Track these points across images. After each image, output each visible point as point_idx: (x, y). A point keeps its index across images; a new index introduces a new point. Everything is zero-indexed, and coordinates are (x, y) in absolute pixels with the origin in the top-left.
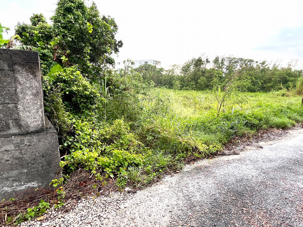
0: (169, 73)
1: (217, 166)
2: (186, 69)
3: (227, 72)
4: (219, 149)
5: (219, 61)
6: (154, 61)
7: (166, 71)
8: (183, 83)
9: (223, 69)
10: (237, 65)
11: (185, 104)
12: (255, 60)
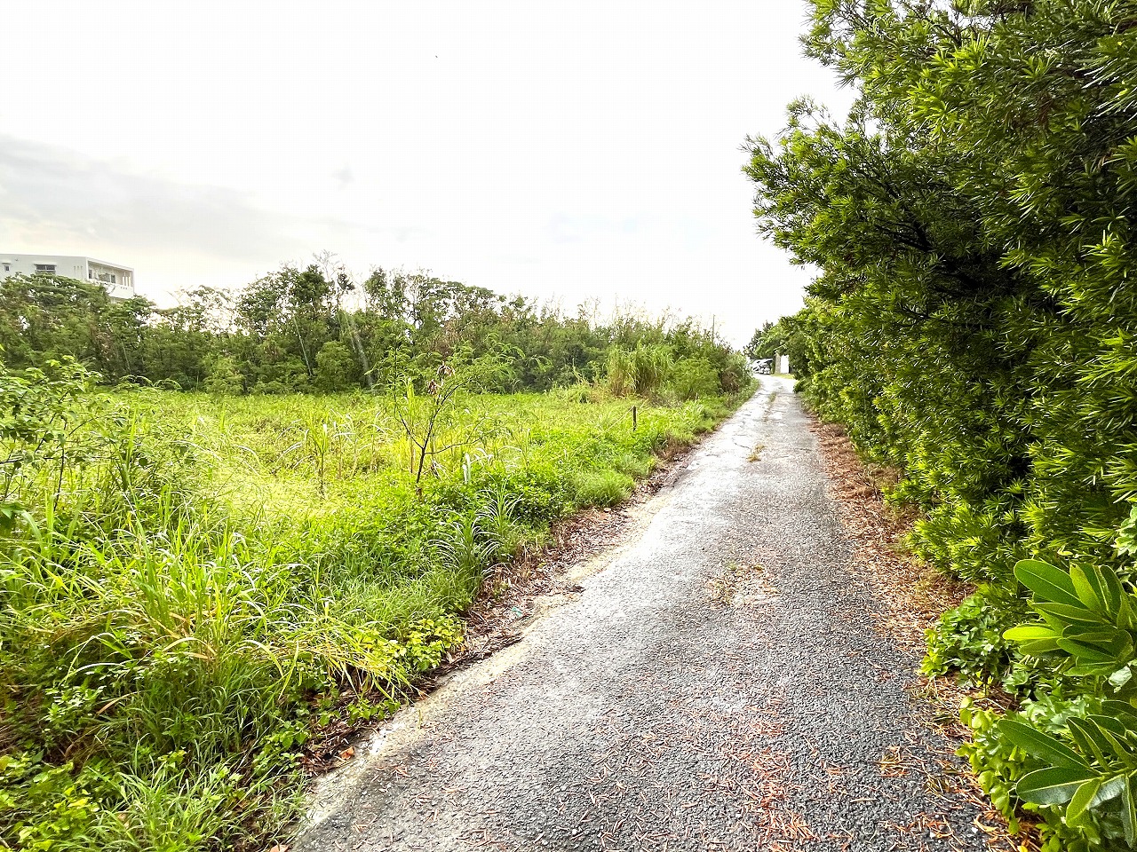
0: (182, 322)
1: (458, 728)
2: (257, 307)
3: (417, 326)
4: (448, 642)
5: (384, 285)
6: (91, 264)
7: (164, 313)
8: (254, 368)
9: (405, 315)
10: (445, 303)
11: (270, 460)
12: (498, 292)
